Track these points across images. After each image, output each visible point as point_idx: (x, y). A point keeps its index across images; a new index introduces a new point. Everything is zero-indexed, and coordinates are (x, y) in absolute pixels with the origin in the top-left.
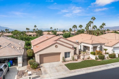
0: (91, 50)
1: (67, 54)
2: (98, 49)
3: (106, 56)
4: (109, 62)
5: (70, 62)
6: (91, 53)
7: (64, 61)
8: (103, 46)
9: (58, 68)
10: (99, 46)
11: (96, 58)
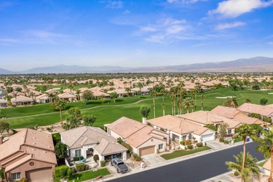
0: (181, 140)
1: (160, 146)
2: (187, 139)
3: (194, 145)
4: (196, 151)
5: (164, 153)
6: (181, 143)
7: (159, 152)
8: (192, 134)
9: (157, 159)
10: (188, 135)
11: (186, 149)
